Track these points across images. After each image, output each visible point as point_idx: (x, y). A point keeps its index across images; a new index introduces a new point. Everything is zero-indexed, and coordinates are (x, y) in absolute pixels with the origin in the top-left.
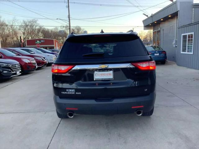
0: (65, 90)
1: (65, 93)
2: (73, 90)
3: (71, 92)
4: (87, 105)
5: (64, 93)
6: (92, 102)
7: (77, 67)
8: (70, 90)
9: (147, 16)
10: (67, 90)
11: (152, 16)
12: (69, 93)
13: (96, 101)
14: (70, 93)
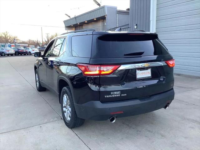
0: (109, 93)
1: (110, 96)
2: (118, 92)
3: (116, 94)
4: (134, 106)
5: (107, 96)
6: (137, 102)
7: (122, 67)
8: (116, 93)
9: (69, 17)
10: (112, 93)
11: (75, 18)
12: (113, 96)
13: (140, 100)
14: (115, 96)
